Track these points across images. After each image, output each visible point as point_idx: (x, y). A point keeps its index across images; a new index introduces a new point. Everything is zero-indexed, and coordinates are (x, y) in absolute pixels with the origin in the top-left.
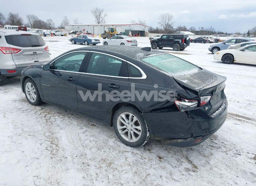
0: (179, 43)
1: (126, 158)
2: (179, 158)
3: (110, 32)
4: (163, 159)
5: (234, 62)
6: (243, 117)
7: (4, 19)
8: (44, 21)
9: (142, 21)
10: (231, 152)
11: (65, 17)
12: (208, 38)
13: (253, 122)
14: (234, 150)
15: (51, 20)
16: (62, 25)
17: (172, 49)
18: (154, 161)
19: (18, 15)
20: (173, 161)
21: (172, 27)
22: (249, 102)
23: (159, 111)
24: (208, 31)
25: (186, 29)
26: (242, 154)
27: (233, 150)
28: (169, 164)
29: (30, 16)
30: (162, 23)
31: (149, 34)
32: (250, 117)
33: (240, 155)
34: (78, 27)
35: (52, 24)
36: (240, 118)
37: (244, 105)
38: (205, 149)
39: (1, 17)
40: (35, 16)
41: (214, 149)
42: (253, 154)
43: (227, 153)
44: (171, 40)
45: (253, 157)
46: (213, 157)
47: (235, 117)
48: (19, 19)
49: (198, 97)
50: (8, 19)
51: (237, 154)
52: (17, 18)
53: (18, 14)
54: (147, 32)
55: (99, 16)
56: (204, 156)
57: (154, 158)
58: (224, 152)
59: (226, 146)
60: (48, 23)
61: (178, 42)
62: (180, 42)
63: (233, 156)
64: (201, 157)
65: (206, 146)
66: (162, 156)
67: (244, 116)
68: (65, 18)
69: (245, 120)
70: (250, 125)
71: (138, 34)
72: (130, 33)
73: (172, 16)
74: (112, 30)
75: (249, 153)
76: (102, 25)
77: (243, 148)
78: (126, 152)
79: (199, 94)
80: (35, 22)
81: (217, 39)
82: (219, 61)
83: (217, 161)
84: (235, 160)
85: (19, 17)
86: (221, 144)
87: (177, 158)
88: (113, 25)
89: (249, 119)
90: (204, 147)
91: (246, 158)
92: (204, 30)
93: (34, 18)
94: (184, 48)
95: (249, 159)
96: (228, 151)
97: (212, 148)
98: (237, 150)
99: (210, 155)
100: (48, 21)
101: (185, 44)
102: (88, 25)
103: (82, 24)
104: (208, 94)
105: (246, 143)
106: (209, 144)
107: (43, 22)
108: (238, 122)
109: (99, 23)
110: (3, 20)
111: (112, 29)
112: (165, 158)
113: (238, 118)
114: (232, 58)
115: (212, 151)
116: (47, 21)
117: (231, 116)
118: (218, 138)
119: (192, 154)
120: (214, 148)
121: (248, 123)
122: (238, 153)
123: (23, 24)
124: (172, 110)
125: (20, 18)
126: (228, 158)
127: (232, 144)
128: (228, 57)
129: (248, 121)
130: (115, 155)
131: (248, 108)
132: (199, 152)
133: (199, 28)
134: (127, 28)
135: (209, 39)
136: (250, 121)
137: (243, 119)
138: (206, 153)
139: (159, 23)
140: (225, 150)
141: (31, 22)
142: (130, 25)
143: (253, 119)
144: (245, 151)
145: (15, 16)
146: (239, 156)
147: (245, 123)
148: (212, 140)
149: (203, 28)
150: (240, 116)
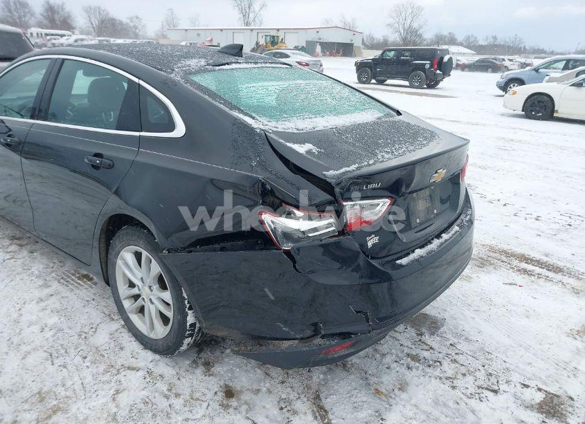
0: (424, 70)
1: (118, 392)
2: (292, 397)
3: (269, 44)
4: (238, 400)
5: (555, 115)
6: (539, 263)
7: (33, 15)
8: (122, 19)
9: (349, 20)
10: (470, 379)
11: (171, 10)
12: (504, 60)
13: (566, 279)
14: (481, 375)
15: (137, 17)
16: (163, 29)
17: (407, 83)
18: (205, 405)
19: (65, 6)
20: (268, 406)
21: (420, 36)
22: (569, 220)
23: (217, 246)
24: (509, 47)
25: (456, 40)
26: (503, 387)
27: (477, 374)
28: (248, 418)
29: (90, 8)
30: (396, 25)
31: (363, 51)
32: (561, 264)
33: (495, 392)
34: (199, 35)
35: (140, 27)
36: (530, 267)
37: (553, 226)
38: (388, 368)
39: (27, 10)
40: (103, 9)
41: (417, 368)
42: (540, 390)
43: (456, 383)
44: (406, 63)
45: (538, 401)
46: (404, 396)
47: (515, 262)
48: (66, 15)
49: (337, 201)
50: (42, 15)
51: (487, 389)
52: (62, 13)
53: (63, 4)
54: (359, 47)
55: (249, 8)
56: (378, 392)
57: (210, 395)
58: (447, 378)
59: (461, 358)
60: (132, 25)
61: (422, 67)
62: (427, 66)
63: (471, 396)
64: (363, 397)
65: (397, 356)
66: (238, 388)
67: (545, 259)
68: (170, 14)
69: (544, 272)
70: (557, 288)
71: (338, 52)
72: (318, 49)
73: (420, 9)
74: (274, 41)
75: (527, 386)
76: (252, 30)
77: (512, 367)
78: (129, 368)
79: (337, 190)
80: (102, 22)
81: (527, 62)
82: (516, 112)
83: (411, 414)
84: (473, 412)
85: (65, 11)
86: (445, 350)
87: (284, 396)
88: (278, 30)
89: (558, 270)
90: (388, 359)
91: (514, 405)
92: (497, 43)
93: (99, 13)
94: (437, 83)
95: (522, 408)
96: (460, 376)
97: (412, 364)
98: (491, 374)
99: (396, 390)
100: (131, 19)
101: (438, 72)
102: (222, 30)
103: (208, 26)
104: (375, 193)
105: (527, 349)
106: (406, 350)
107: (121, 23)
108: (519, 279)
109: (247, 24)
110: (30, 18)
111: (273, 37)
112: (246, 396)
113: (524, 265)
114: (550, 104)
115: (409, 376)
116: (128, 21)
117: (504, 258)
118: (442, 330)
119: (338, 383)
120: (417, 364)
121: (551, 283)
122: (493, 384)
123: (74, 26)
124: (261, 243)
125: (68, 13)
126: (451, 404)
127: (482, 349)
128: (539, 102)
129: (551, 274)
130: (89, 379)
131: (563, 235)
132: (365, 377)
133: (487, 38)
134: (312, 36)
135: (507, 63)
136: (559, 277)
137: (537, 270)
138: (388, 380)
139: (389, 25)
140: (450, 373)
141: (93, 23)
142: (317, 30)
143: (568, 269)
144: (516, 378)
145: (58, 8)
146: (490, 394)
147: (541, 281)
148: (421, 335)
149: (495, 38)
150: (532, 260)
